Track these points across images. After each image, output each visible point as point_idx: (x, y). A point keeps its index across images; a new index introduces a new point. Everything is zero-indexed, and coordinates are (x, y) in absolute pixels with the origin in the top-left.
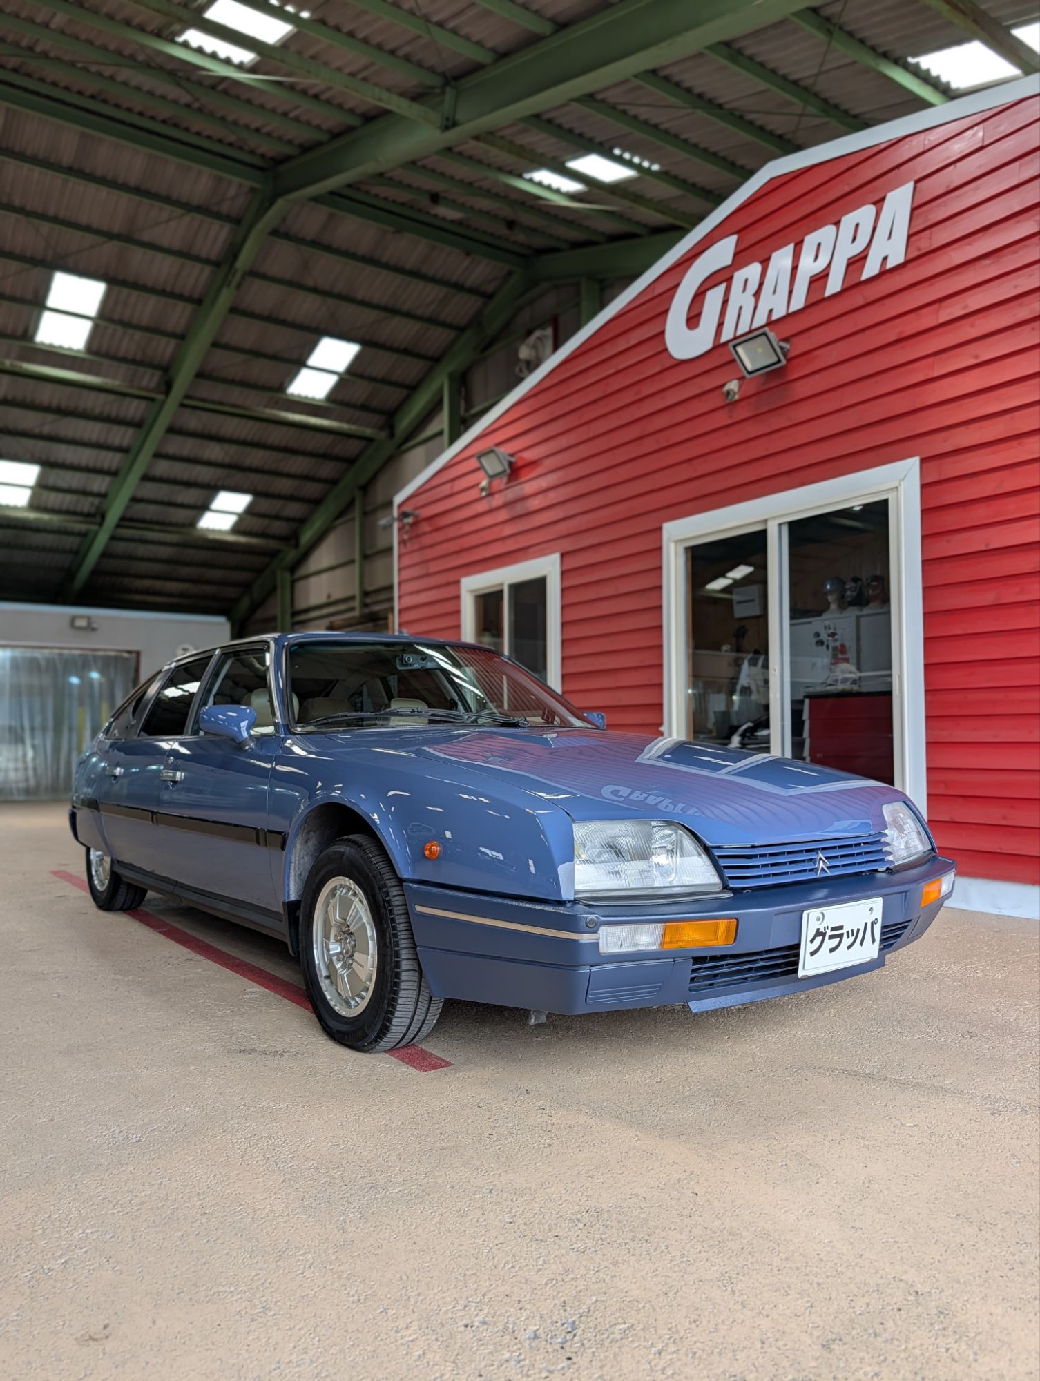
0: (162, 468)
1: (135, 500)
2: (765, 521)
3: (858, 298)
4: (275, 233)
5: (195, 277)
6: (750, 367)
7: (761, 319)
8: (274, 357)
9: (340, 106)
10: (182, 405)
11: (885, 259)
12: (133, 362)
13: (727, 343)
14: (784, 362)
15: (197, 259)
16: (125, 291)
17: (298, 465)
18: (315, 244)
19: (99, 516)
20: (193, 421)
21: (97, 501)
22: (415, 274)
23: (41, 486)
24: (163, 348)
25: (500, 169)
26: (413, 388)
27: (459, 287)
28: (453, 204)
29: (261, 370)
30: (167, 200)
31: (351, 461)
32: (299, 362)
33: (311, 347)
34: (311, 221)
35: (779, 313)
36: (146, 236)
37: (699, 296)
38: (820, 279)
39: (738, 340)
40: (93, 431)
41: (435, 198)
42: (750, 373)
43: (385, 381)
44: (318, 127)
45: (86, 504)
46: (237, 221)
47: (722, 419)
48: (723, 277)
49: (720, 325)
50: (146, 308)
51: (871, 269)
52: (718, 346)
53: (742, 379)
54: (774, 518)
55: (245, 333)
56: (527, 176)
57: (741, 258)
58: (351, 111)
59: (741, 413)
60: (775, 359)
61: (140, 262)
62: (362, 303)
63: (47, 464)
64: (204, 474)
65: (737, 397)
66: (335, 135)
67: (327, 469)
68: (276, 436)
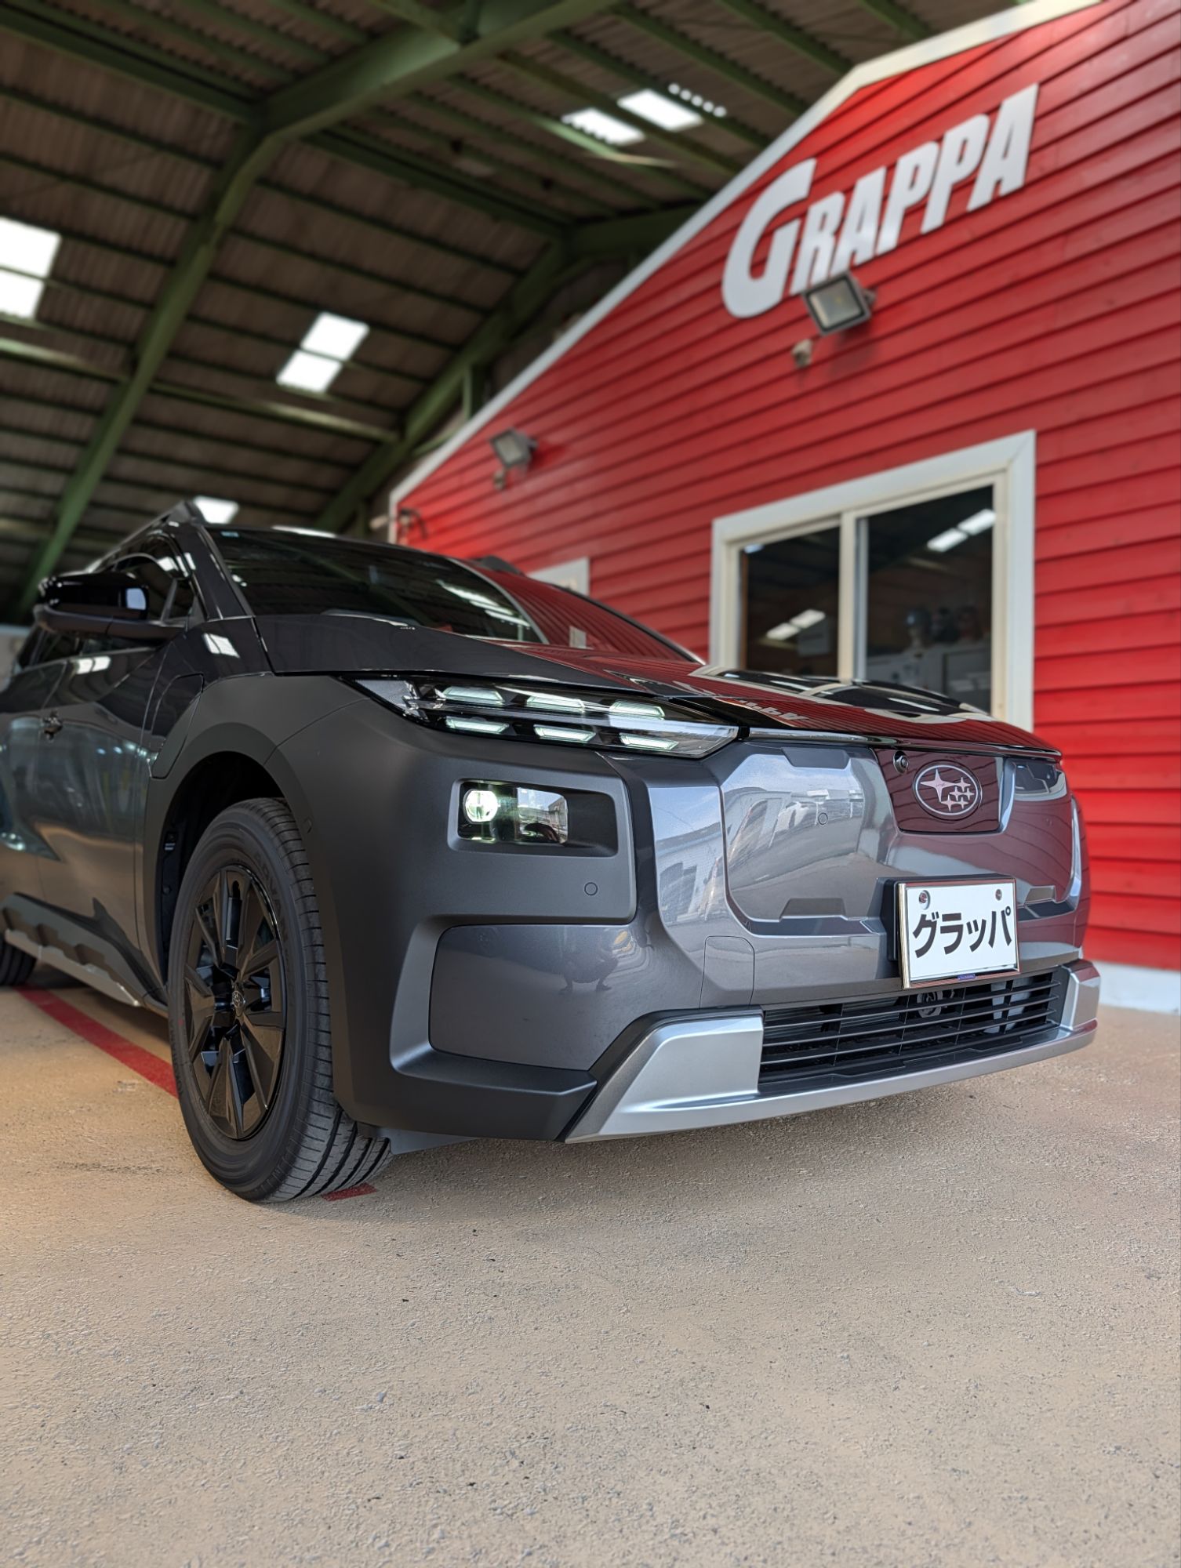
0: (129, 467)
1: (94, 504)
2: (838, 516)
3: (963, 233)
4: (264, 181)
5: (165, 233)
6: (826, 320)
7: (841, 265)
8: (264, 337)
9: (340, 19)
10: (151, 391)
11: (998, 183)
12: (93, 334)
13: (797, 296)
14: (868, 314)
15: (169, 209)
16: (82, 247)
17: (291, 469)
18: (315, 198)
19: (50, 522)
20: (167, 410)
21: (48, 504)
22: (434, 242)
24: (128, 319)
25: (534, 109)
26: (428, 382)
27: (485, 261)
28: (479, 155)
29: (246, 352)
30: (133, 134)
31: (353, 468)
32: (292, 344)
33: (305, 326)
34: (309, 168)
35: (864, 255)
36: (109, 178)
37: (766, 238)
38: (916, 211)
39: (812, 291)
40: (43, 417)
41: (457, 146)
42: (826, 330)
43: (395, 372)
44: (315, 47)
45: (36, 508)
46: (216, 164)
47: (789, 389)
48: (796, 212)
49: (791, 273)
50: (108, 268)
51: (980, 196)
52: (787, 299)
53: (815, 339)
54: (849, 510)
55: (227, 305)
56: (567, 119)
57: (819, 187)
58: (354, 25)
59: (814, 381)
60: (855, 312)
62: (372, 275)
64: (179, 476)
65: (809, 361)
66: (333, 58)
67: (325, 476)
68: (267, 433)
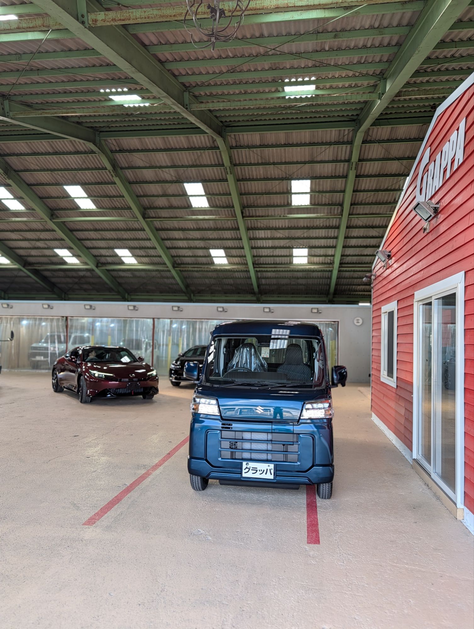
1: (343, 256)
4: (365, 142)
5: (341, 168)
12: (329, 204)
16: (317, 181)
21: (332, 258)
23: (310, 255)
24: (337, 197)
29: (382, 196)
30: (322, 144)
40: (322, 233)
45: (328, 260)
46: (349, 143)
50: (327, 184)
61: (319, 169)
63: (310, 247)
